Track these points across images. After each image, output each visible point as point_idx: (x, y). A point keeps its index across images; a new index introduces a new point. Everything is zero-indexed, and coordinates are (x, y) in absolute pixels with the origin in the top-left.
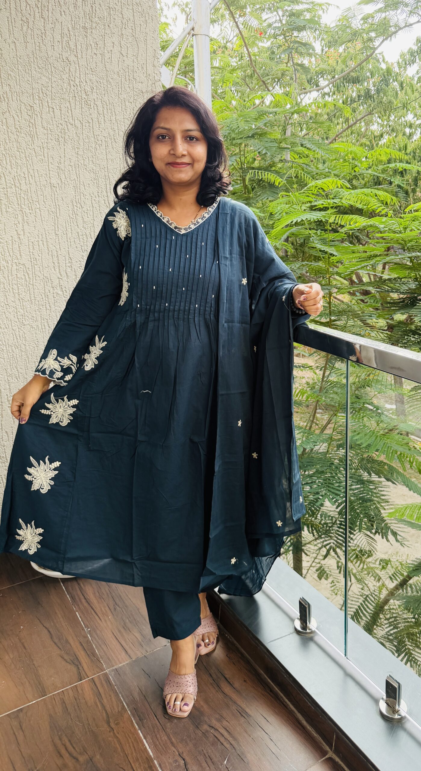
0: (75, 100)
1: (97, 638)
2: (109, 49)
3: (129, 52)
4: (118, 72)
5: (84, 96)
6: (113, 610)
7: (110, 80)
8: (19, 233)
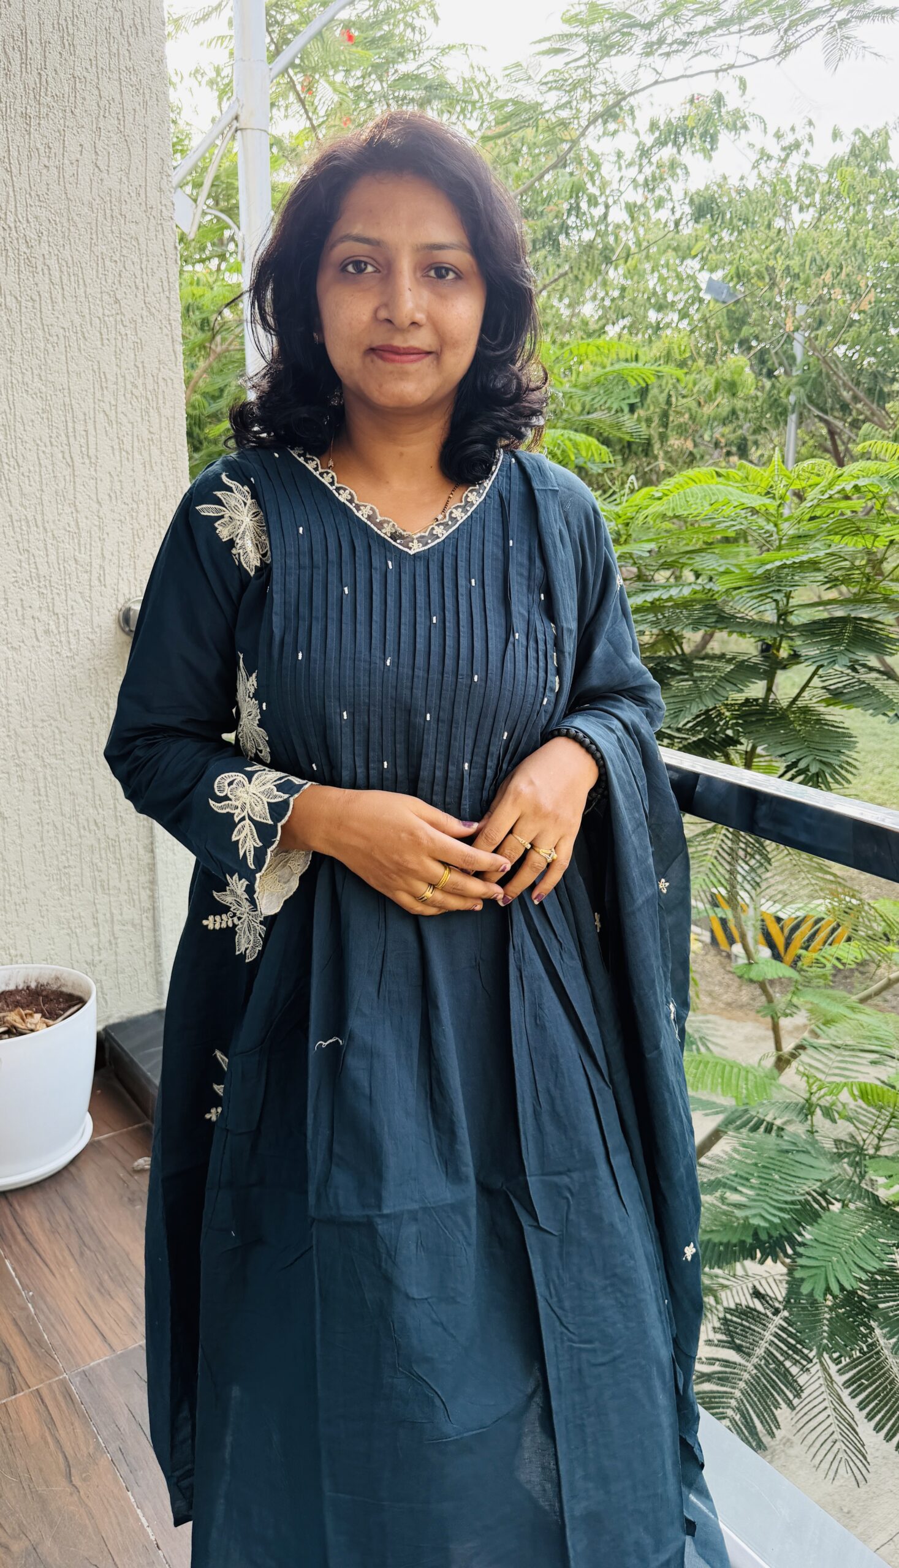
1: (46, 1310)
2: (73, 158)
3: (111, 163)
4: (90, 203)
6: (77, 1257)
7: (76, 218)
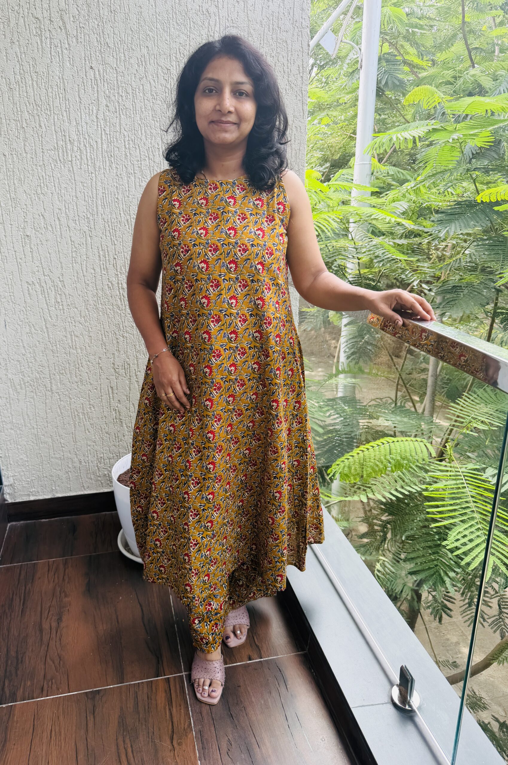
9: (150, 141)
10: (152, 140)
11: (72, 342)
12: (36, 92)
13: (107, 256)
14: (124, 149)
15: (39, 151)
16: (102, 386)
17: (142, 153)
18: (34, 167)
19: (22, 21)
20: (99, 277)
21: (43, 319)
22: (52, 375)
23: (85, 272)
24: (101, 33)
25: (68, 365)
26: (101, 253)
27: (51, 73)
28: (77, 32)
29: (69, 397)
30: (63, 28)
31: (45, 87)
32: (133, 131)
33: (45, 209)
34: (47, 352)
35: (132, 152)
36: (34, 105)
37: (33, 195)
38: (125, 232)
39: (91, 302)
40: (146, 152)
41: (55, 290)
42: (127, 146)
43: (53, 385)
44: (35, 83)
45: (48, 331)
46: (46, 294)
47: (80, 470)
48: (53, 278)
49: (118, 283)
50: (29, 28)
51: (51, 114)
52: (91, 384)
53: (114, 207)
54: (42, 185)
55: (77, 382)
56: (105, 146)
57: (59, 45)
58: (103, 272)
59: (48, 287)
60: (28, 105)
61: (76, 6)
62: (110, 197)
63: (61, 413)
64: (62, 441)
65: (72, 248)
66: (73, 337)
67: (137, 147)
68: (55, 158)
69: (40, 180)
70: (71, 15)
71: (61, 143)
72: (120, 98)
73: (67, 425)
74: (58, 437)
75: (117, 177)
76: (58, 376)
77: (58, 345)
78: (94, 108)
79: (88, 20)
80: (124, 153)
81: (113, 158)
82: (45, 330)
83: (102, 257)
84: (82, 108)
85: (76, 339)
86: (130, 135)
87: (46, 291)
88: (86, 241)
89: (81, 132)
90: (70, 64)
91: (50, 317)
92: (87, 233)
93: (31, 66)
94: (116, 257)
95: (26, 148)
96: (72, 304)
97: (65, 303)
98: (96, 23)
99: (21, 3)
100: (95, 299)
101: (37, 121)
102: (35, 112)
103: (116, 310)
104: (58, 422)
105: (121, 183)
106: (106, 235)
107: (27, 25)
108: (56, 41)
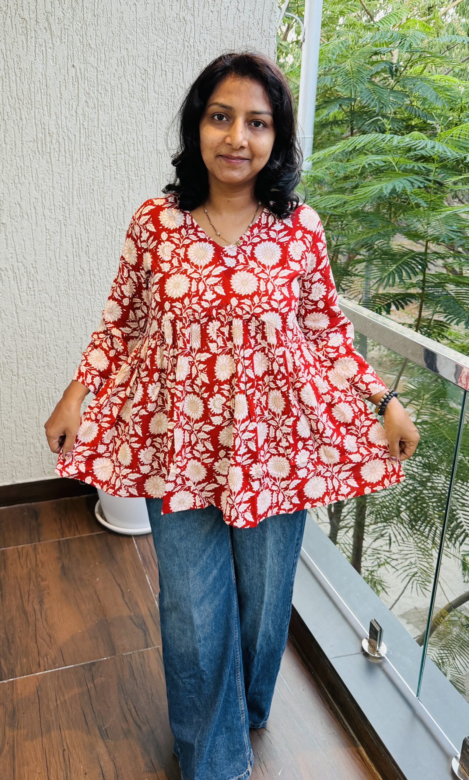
0: (188, 61)
5: (197, 57)
8: (124, 199)
9: (126, 136)
10: (127, 135)
11: (42, 327)
12: (19, 87)
13: (80, 244)
14: (101, 143)
15: (19, 143)
16: (68, 370)
17: (118, 147)
18: (13, 157)
19: (10, 21)
20: (71, 264)
21: (14, 304)
22: (19, 360)
23: (57, 259)
24: (84, 35)
25: (36, 349)
26: (75, 241)
27: (34, 69)
28: (61, 33)
29: (35, 381)
30: (48, 29)
31: (28, 82)
32: (110, 127)
33: (21, 198)
34: (16, 337)
35: (108, 146)
36: (16, 99)
37: (11, 185)
38: (99, 221)
39: (62, 288)
40: (122, 147)
41: (27, 276)
42: (104, 140)
43: (20, 370)
44: (18, 79)
45: (18, 316)
46: (18, 280)
47: (42, 455)
48: (26, 265)
49: (90, 270)
50: (16, 27)
51: (32, 108)
52: (58, 368)
53: (89, 197)
54: (20, 175)
55: (43, 367)
56: (83, 140)
57: (44, 44)
58: (75, 259)
59: (21, 273)
60: (10, 98)
61: (61, 9)
62: (86, 189)
63: (26, 398)
64: (25, 426)
65: (47, 236)
66: (43, 322)
67: (113, 141)
68: (33, 149)
69: (18, 169)
70: (56, 17)
71: (40, 135)
72: (99, 95)
73: (32, 410)
74: (21, 422)
75: (93, 170)
76: (25, 361)
77: (27, 330)
78: (74, 103)
79: (71, 23)
80: (101, 147)
81: (90, 152)
82: (15, 315)
83: (75, 244)
84: (62, 103)
85: (46, 324)
86: (107, 131)
87: (18, 277)
88: (61, 230)
89: (60, 126)
90: (53, 62)
91: (21, 302)
92: (62, 222)
93: (16, 63)
94: (89, 245)
95: (6, 139)
96: (42, 290)
97: (36, 289)
98: (80, 25)
99: (9, 4)
100: (66, 284)
101: (19, 114)
102: (17, 105)
103: (86, 295)
104: (23, 407)
105: (97, 175)
106: (80, 224)
107: (13, 24)
108: (40, 41)
